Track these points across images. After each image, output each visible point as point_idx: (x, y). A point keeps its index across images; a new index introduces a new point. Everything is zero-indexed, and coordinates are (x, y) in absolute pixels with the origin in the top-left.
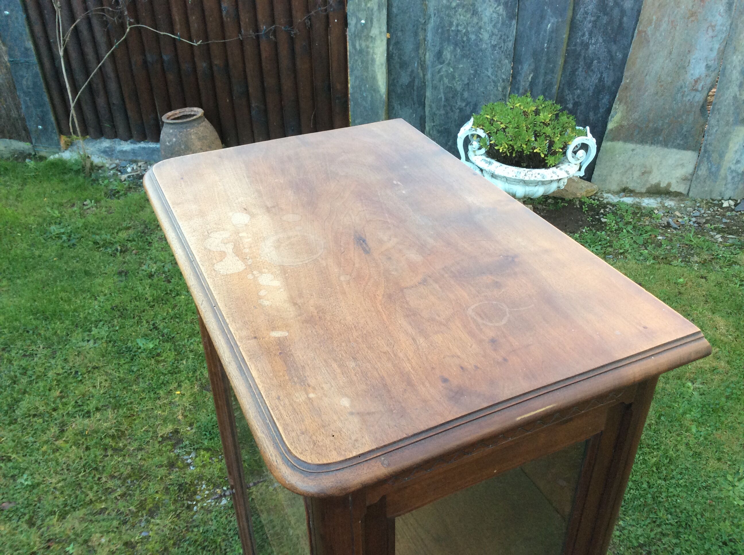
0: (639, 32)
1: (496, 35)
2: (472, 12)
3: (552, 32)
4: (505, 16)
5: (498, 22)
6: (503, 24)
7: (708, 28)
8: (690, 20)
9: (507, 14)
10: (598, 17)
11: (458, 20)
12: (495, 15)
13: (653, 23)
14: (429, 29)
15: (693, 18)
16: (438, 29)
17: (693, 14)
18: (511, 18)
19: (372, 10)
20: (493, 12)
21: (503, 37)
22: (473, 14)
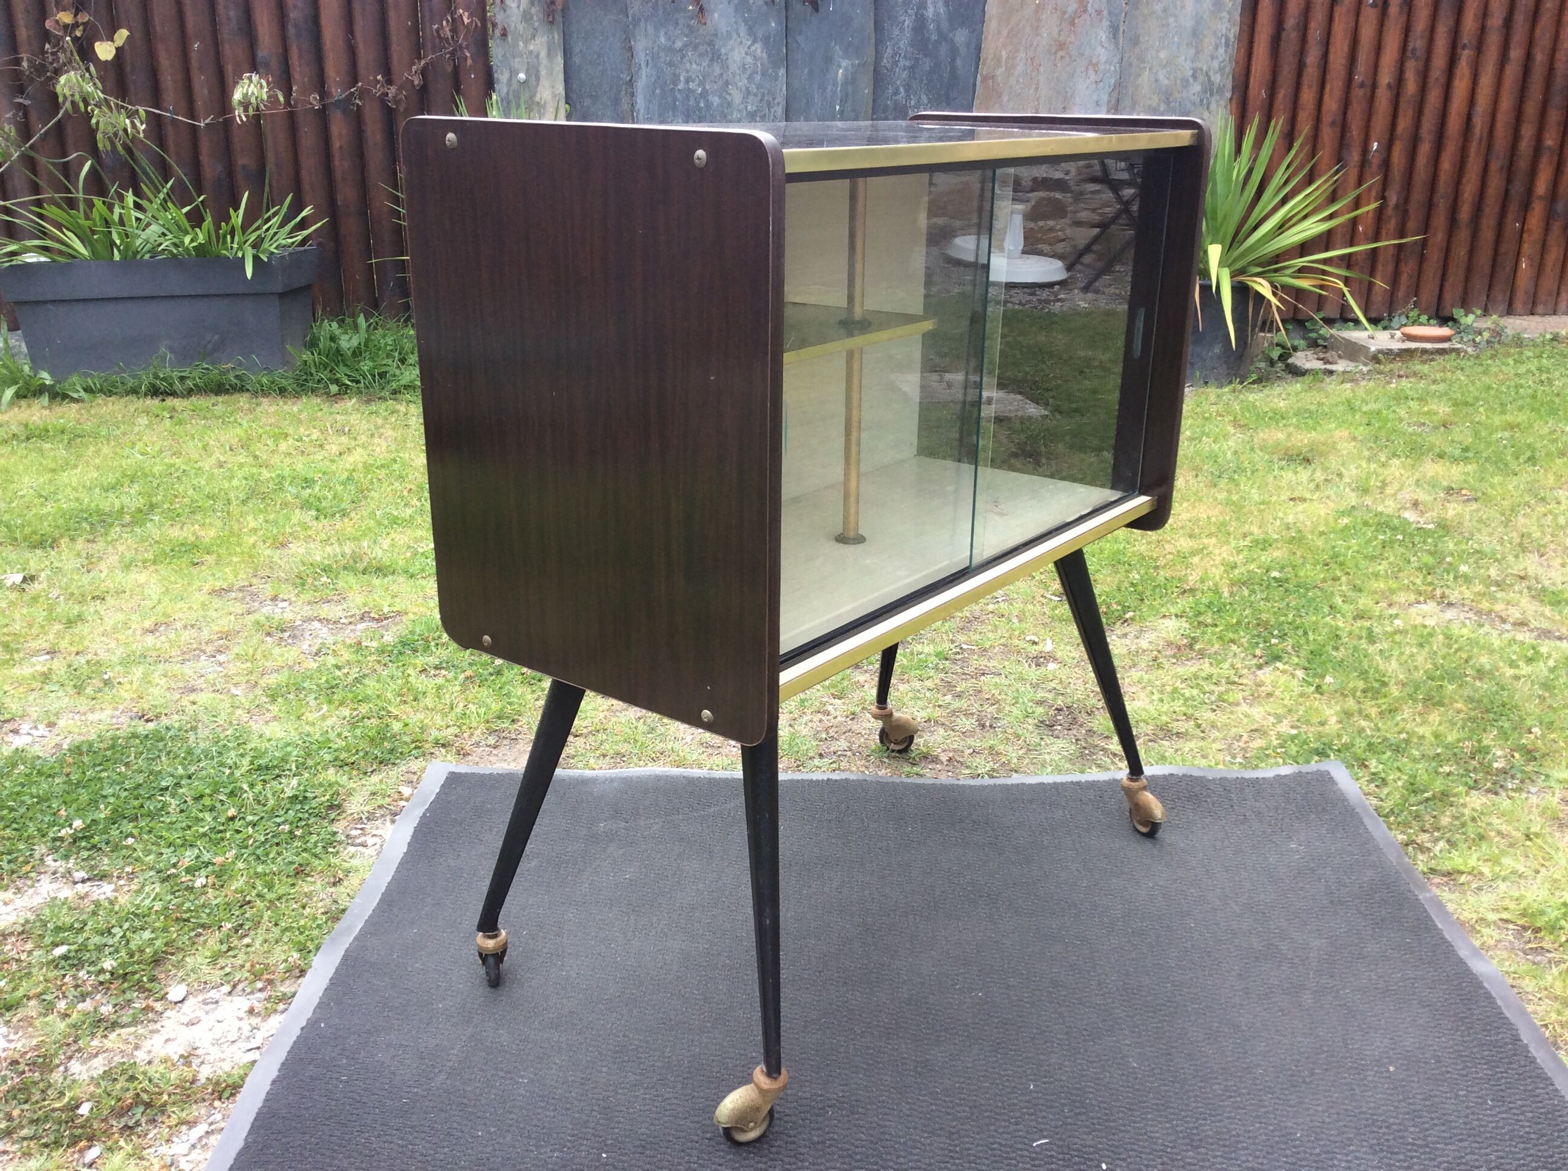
0: (985, 79)
1: (755, 95)
2: (710, 55)
3: (846, 83)
4: (766, 61)
5: (755, 72)
6: (763, 74)
7: (1087, 68)
8: (1059, 56)
9: (769, 57)
10: (917, 60)
11: (687, 71)
12: (749, 59)
13: (1003, 63)
14: (639, 91)
15: (1061, 53)
16: (654, 91)
17: (1061, 46)
18: (776, 66)
19: (537, 56)
20: (747, 54)
21: (766, 98)
22: (712, 60)
